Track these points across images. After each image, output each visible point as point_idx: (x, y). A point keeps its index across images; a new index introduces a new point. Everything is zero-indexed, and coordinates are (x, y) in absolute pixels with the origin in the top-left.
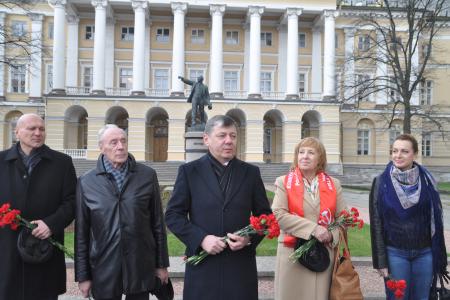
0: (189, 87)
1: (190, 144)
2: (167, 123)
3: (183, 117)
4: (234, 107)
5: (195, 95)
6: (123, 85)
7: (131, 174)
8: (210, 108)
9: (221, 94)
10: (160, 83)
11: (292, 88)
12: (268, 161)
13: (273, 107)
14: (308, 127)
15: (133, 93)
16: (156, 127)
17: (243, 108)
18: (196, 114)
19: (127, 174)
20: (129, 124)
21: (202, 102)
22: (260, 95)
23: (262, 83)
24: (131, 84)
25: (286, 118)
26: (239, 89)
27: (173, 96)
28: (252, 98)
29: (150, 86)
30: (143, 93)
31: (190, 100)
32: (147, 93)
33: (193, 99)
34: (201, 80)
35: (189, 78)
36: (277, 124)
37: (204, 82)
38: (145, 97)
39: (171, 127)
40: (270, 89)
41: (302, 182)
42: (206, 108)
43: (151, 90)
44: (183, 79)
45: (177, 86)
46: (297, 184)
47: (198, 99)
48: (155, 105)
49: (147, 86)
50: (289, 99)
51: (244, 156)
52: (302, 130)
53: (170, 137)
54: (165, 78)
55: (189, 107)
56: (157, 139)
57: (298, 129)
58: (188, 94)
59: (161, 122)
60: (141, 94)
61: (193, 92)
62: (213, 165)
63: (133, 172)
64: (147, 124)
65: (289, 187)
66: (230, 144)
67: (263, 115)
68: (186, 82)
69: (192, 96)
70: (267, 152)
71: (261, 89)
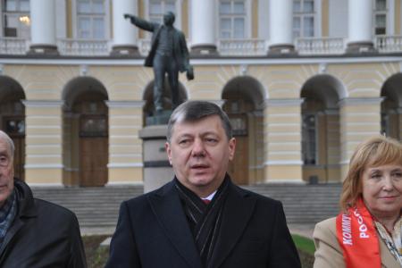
0: (148, 36)
1: (153, 152)
2: (106, 109)
3: (138, 95)
4: (240, 72)
5: (160, 53)
6: (10, 32)
7: (21, 223)
8: (190, 77)
9: (212, 48)
10: (89, 26)
11: (358, 29)
12: (312, 181)
13: (320, 71)
14: (396, 107)
15: (33, 47)
16: (84, 118)
17: (259, 76)
18: (163, 89)
19: (13, 223)
20: (28, 112)
21: (173, 65)
22: (291, 47)
23: (296, 20)
24: (28, 29)
25: (346, 92)
26: (249, 35)
27: (116, 53)
28: (275, 52)
29: (69, 33)
30: (54, 48)
31: (149, 63)
32: (62, 49)
33: (157, 61)
34: (170, 20)
35: (147, 18)
36: (329, 105)
37: (178, 25)
38: (59, 57)
39: (113, 117)
40: (312, 34)
41: (373, 230)
42: (182, 77)
43: (71, 43)
44: (134, 21)
45: (123, 34)
46: (363, 234)
47: (166, 61)
48: (81, 73)
49: (62, 34)
50: (354, 51)
51: (262, 172)
52: (383, 115)
53: (112, 137)
54: (99, 18)
55: (148, 75)
56: (87, 143)
57: (375, 113)
58: (145, 49)
59: (93, 107)
60: (50, 51)
61: (155, 46)
62: (183, 202)
63: (24, 218)
64: (65, 111)
65: (346, 242)
66: (201, 155)
67: (299, 86)
68: (141, 25)
69: (152, 53)
70: (309, 162)
71: (295, 34)
